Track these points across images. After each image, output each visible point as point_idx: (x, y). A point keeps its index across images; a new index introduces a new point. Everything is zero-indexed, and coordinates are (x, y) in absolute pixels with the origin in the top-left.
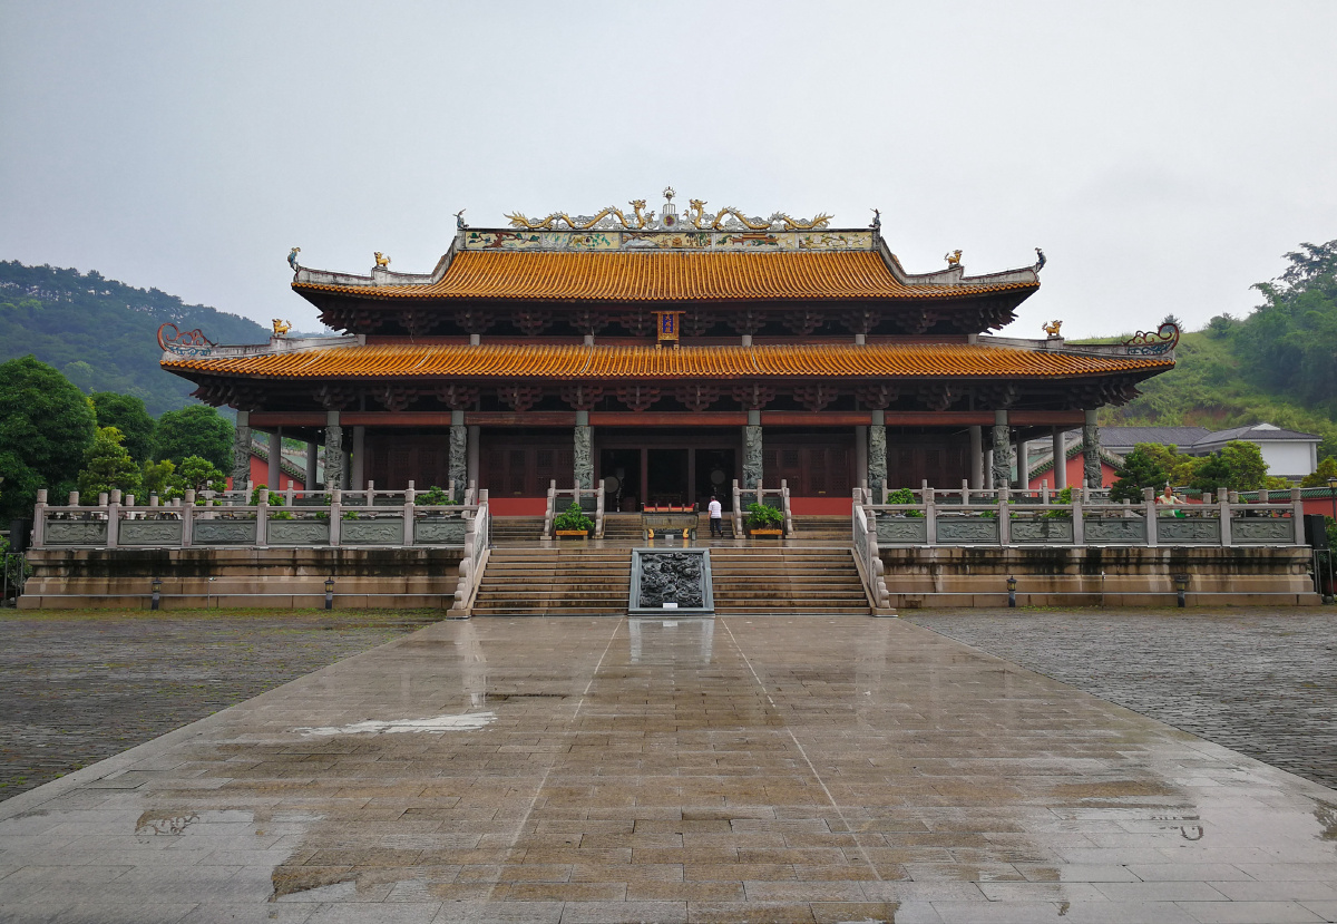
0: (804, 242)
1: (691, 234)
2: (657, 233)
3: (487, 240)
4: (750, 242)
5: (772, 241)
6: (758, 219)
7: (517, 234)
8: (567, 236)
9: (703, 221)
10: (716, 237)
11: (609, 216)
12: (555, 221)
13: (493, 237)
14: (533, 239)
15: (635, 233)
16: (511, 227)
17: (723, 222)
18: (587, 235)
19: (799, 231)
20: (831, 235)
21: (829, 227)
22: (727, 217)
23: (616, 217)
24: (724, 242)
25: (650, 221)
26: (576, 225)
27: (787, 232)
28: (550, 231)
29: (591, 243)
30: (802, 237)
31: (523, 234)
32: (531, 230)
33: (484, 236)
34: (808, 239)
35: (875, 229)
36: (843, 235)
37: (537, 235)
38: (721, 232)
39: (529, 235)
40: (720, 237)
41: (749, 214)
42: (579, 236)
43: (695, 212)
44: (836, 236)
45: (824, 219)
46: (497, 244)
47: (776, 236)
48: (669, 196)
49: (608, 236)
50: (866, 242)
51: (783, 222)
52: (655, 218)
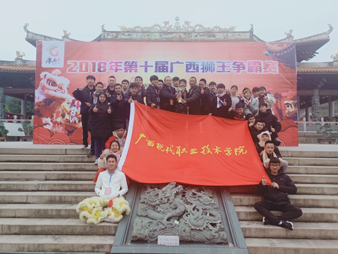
0: (225, 36)
1: (185, 33)
2: (173, 33)
3: (113, 35)
4: (206, 36)
5: (214, 36)
6: (209, 28)
7: (123, 33)
8: (141, 34)
9: (189, 29)
10: (194, 35)
11: (156, 27)
12: (136, 29)
13: (115, 34)
14: (129, 35)
15: (164, 33)
16: (121, 31)
17: (196, 29)
18: (148, 34)
19: (224, 32)
20: (235, 34)
21: (235, 31)
22: (198, 27)
23: (158, 27)
24: (197, 36)
25: (171, 29)
26: (144, 30)
27: (219, 32)
28: (135, 32)
29: (149, 36)
30: (225, 34)
31: (125, 33)
32: (128, 32)
33: (111, 34)
34: (227, 35)
35: (251, 32)
36: (240, 34)
37: (130, 33)
38: (196, 32)
39: (128, 34)
40: (195, 34)
41: (206, 27)
42: (145, 34)
43: (187, 26)
44: (237, 34)
45: (233, 28)
46: (116, 37)
47: (215, 34)
48: (177, 20)
49: (155, 34)
50: (248, 36)
51: (218, 29)
52: (172, 28)
